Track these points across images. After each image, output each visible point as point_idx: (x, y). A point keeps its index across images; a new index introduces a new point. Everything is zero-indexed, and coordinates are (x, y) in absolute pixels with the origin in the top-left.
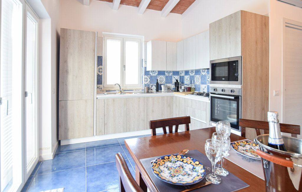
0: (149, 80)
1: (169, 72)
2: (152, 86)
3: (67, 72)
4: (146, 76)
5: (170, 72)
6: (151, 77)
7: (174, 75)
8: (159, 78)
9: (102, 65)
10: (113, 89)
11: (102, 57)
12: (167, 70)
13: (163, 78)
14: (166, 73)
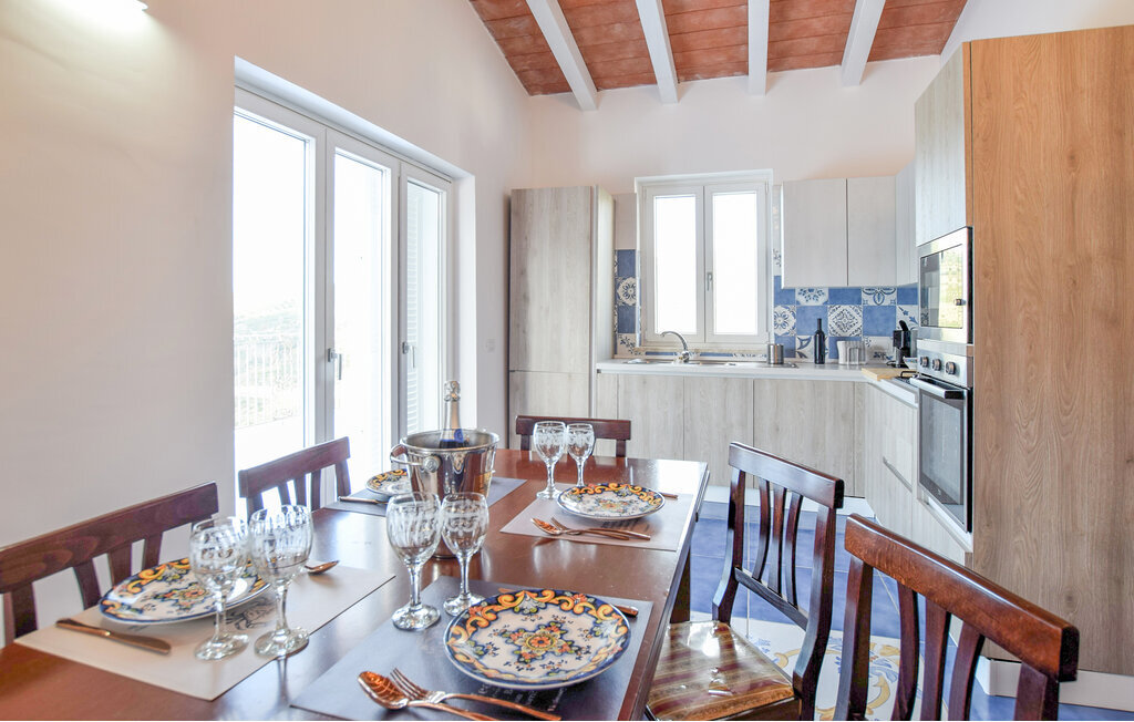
0: (792, 321)
1: (880, 292)
2: (804, 343)
3: (526, 298)
4: (780, 309)
5: (885, 291)
6: (801, 312)
7: (907, 304)
8: (835, 314)
9: (634, 277)
10: (668, 349)
11: (633, 252)
12: (871, 285)
13: (854, 314)
14: (864, 296)
